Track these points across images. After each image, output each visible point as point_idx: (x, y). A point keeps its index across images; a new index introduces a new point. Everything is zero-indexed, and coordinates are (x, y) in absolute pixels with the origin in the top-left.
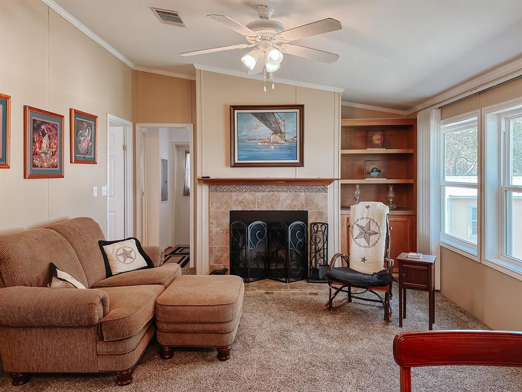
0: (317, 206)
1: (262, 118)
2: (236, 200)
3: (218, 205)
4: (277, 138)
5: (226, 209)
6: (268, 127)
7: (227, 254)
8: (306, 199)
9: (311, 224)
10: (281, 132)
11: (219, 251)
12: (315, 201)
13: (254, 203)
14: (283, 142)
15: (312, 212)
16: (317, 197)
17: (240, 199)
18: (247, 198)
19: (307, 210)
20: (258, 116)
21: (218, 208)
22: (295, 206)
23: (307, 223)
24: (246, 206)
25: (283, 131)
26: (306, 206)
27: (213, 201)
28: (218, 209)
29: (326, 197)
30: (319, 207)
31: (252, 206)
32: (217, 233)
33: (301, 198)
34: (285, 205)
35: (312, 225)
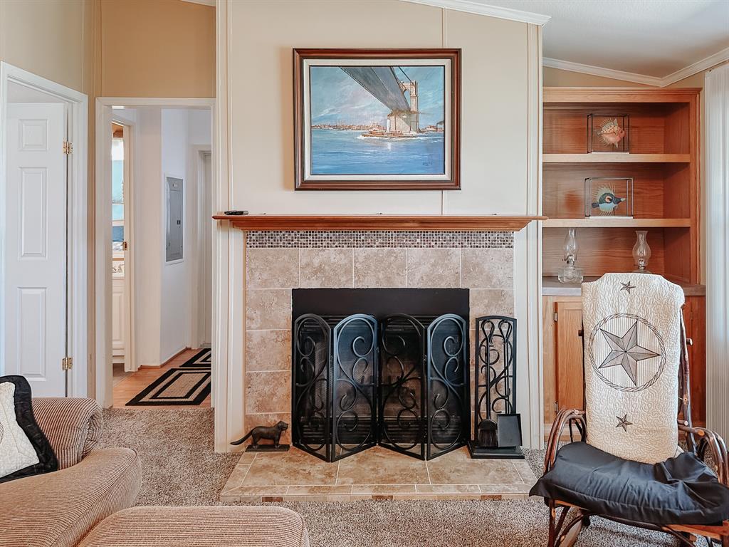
0: (489, 279)
1: (367, 78)
2: (307, 265)
3: (265, 276)
4: (401, 124)
5: (283, 286)
6: (379, 98)
7: (285, 389)
8: (465, 262)
9: (477, 320)
10: (409, 111)
11: (267, 382)
12: (486, 267)
13: (347, 272)
14: (415, 133)
15: (479, 293)
16: (490, 258)
17: (316, 262)
18: (332, 260)
19: (466, 287)
20: (358, 72)
21: (265, 283)
22: (441, 278)
23: (467, 318)
24: (329, 279)
25: (413, 109)
26: (464, 279)
27: (253, 266)
28: (265, 286)
29: (509, 259)
30: (494, 281)
31: (344, 279)
32: (263, 340)
33: (454, 260)
34: (418, 276)
35: (480, 322)
